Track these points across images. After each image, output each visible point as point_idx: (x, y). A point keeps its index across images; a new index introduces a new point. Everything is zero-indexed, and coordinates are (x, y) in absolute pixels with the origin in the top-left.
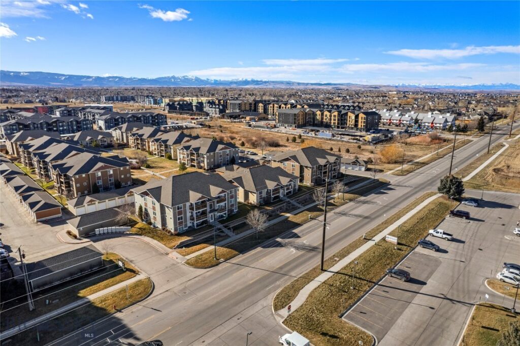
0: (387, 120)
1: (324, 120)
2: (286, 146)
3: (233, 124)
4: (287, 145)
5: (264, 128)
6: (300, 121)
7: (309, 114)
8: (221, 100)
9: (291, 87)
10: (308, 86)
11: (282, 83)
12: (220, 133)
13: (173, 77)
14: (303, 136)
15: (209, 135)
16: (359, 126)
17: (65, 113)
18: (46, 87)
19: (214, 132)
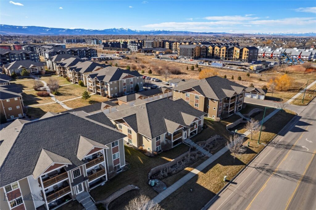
0: (262, 54)
1: (215, 53)
2: (186, 74)
3: (147, 56)
4: (186, 72)
5: (169, 59)
6: (197, 54)
7: (203, 49)
8: (140, 40)
9: (188, 35)
10: (198, 34)
11: (181, 32)
12: (135, 63)
13: (115, 29)
14: (199, 65)
15: (126, 64)
16: (243, 58)
17: (28, 49)
18: (37, 35)
19: (131, 62)
